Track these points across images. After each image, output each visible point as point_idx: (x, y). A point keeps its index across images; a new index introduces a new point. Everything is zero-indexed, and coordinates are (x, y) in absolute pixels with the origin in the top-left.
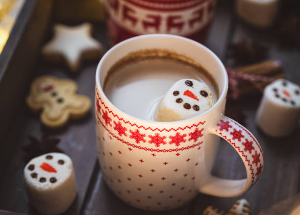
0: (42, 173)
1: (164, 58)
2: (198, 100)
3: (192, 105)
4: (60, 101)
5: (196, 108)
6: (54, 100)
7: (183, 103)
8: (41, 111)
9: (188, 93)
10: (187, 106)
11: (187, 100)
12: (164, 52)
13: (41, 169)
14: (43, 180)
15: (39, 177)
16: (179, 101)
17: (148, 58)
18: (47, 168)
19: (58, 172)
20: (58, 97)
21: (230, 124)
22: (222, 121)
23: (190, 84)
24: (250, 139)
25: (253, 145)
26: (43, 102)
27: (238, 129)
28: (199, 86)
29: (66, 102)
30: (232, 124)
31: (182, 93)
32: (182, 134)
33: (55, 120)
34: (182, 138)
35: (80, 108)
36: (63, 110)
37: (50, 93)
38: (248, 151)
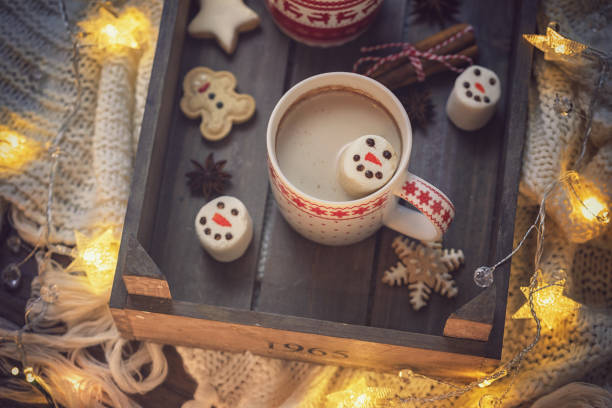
0: (216, 228)
2: (380, 164)
3: (374, 173)
4: (220, 105)
5: (379, 175)
6: (212, 104)
7: (364, 171)
8: (199, 120)
9: (370, 157)
10: (369, 175)
11: (370, 166)
13: (213, 222)
14: (218, 237)
15: (213, 233)
16: (360, 168)
18: (221, 221)
19: (233, 226)
20: (217, 100)
21: (416, 186)
22: (407, 183)
23: (371, 143)
24: (438, 199)
25: (442, 205)
26: (200, 108)
27: (425, 190)
28: (382, 144)
29: (227, 107)
30: (418, 185)
31: (363, 157)
32: (365, 207)
33: (217, 133)
34: (366, 209)
35: (244, 113)
36: (225, 118)
37: (206, 94)
38: (437, 214)
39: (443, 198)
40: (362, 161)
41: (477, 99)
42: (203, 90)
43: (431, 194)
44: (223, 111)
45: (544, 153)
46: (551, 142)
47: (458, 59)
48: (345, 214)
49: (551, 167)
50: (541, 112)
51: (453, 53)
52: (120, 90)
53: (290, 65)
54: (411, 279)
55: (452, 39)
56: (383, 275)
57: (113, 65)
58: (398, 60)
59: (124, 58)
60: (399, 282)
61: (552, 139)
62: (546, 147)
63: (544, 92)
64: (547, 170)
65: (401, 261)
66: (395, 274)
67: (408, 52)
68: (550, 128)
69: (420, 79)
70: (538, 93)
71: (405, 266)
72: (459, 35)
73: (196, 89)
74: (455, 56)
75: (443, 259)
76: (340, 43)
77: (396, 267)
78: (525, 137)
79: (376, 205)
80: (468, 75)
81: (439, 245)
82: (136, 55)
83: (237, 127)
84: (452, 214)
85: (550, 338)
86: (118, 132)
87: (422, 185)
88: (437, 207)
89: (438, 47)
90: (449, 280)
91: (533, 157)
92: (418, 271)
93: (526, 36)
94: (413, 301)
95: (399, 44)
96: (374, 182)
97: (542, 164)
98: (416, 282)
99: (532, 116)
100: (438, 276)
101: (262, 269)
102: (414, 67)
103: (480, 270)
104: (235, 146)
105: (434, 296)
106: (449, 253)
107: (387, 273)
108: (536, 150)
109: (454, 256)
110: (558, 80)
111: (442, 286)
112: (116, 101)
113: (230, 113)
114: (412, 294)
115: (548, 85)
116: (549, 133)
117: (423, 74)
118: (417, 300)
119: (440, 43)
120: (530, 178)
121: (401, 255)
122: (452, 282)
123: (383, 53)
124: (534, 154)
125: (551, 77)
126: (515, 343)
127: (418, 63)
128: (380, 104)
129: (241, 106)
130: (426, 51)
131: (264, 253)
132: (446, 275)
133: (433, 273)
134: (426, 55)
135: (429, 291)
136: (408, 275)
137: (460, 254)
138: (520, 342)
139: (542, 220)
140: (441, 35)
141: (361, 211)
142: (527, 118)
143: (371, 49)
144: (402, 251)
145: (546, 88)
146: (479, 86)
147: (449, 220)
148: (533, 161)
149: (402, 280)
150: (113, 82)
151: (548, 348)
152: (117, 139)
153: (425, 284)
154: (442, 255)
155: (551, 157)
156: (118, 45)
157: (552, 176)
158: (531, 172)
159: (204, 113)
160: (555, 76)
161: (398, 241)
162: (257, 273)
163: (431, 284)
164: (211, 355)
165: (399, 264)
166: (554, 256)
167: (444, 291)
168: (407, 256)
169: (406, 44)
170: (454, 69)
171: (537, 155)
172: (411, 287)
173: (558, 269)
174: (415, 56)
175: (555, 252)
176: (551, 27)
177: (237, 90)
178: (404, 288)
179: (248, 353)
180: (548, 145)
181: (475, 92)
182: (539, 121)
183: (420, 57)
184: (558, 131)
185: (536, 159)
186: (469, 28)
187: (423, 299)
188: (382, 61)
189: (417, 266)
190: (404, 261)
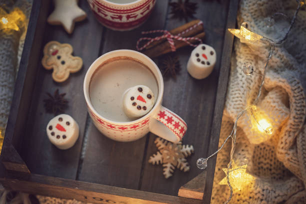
0: (57, 132)
2: (146, 102)
3: (142, 107)
4: (63, 63)
5: (145, 108)
6: (59, 62)
7: (136, 106)
8: (52, 71)
9: (140, 98)
10: (139, 108)
11: (139, 103)
13: (56, 129)
14: (58, 137)
16: (134, 104)
18: (60, 128)
19: (67, 131)
20: (62, 60)
21: (165, 113)
22: (161, 112)
23: (140, 90)
24: (177, 121)
25: (180, 124)
26: (52, 64)
27: (170, 116)
28: (147, 90)
29: (67, 64)
30: (166, 113)
31: (136, 98)
32: (137, 125)
33: (61, 78)
34: (137, 126)
35: (77, 67)
36: (66, 70)
37: (56, 57)
38: (176, 129)
39: (181, 120)
40: (136, 100)
41: (203, 63)
42: (54, 54)
43: (174, 118)
44: (65, 66)
45: (237, 95)
46: (242, 89)
47: (194, 40)
48: (126, 128)
49: (241, 103)
50: (237, 72)
51: (191, 36)
52: (9, 53)
53: (103, 40)
54: (164, 162)
55: (191, 29)
56: (149, 159)
57: (6, 39)
58: (161, 39)
59: (11, 36)
60: (158, 163)
61: (242, 87)
62: (239, 92)
63: (239, 60)
64: (239, 104)
65: (159, 151)
66: (156, 158)
67: (166, 36)
68: (241, 81)
69: (173, 50)
70: (236, 61)
71: (161, 154)
72: (195, 26)
73: (51, 53)
74: (192, 38)
75: (182, 151)
76: (130, 29)
77: (156, 154)
78: (228, 85)
79: (143, 124)
80: (198, 49)
81: (181, 143)
82: (18, 34)
83: (73, 75)
84: (185, 128)
85: (239, 195)
86: (6, 77)
87: (169, 113)
88: (177, 125)
89: (183, 33)
90: (185, 162)
91: (232, 97)
92: (168, 157)
93: (229, 30)
94: (165, 173)
95: (162, 31)
96: (142, 112)
97: (236, 101)
98: (167, 163)
99: (232, 73)
100: (179, 160)
101: (84, 153)
102: (170, 44)
103: (200, 160)
104: (71, 85)
105: (176, 171)
106: (186, 147)
107: (151, 157)
108: (234, 93)
109: (188, 149)
110: (248, 54)
111: (181, 166)
112: (6, 60)
113: (69, 67)
114: (165, 169)
115: (242, 56)
116: (241, 84)
117: (175, 48)
118: (167, 173)
119: (185, 30)
120: (229, 109)
121: (159, 148)
122: (186, 163)
123: (153, 36)
124: (232, 95)
125: (243, 52)
126: (221, 197)
127: (171, 41)
128: (147, 67)
129: (75, 63)
130: (177, 35)
131: (85, 144)
132: (183, 160)
133: (176, 158)
134: (176, 37)
135: (174, 168)
136: (163, 159)
137: (192, 147)
138: (223, 196)
139: (235, 132)
140: (185, 26)
141: (135, 127)
142: (229, 75)
143: (147, 33)
144: (160, 146)
145: (241, 58)
146: (204, 56)
147: (184, 132)
148: (231, 99)
149: (159, 161)
150: (5, 49)
151: (238, 200)
152: (5, 81)
153: (172, 164)
154: (182, 149)
155: (241, 97)
156: (8, 29)
157: (242, 108)
158: (231, 105)
159: (54, 66)
160: (246, 51)
161: (158, 140)
162: (81, 155)
163: (175, 164)
164: (55, 200)
165: (158, 153)
166: (243, 150)
167: (182, 168)
168: (162, 148)
169: (166, 31)
170: (192, 45)
171: (234, 96)
172: (164, 165)
173: (244, 157)
174: (170, 38)
175: (243, 148)
176: (243, 26)
177: (73, 54)
178: (160, 166)
179: (74, 200)
180: (240, 90)
181: (202, 59)
182: (236, 77)
183: (173, 38)
184: (246, 82)
185: (233, 98)
186: (201, 22)
187: (171, 172)
188: (152, 40)
189: (167, 154)
190: (161, 151)
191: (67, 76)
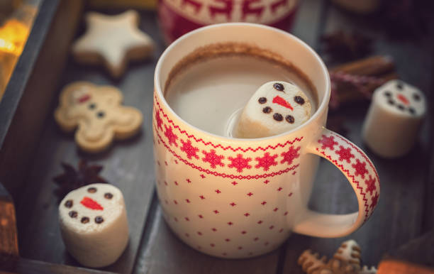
0: (83, 211)
1: (242, 54)
2: (292, 109)
3: (284, 116)
4: (101, 115)
5: (291, 120)
6: (93, 113)
7: (272, 114)
10: (278, 118)
11: (277, 109)
12: (243, 46)
13: (81, 205)
14: (85, 220)
15: (80, 216)
16: (267, 110)
17: (221, 55)
18: (90, 204)
19: (105, 209)
20: (98, 110)
21: (335, 141)
22: (324, 136)
23: (279, 87)
24: (361, 159)
25: (366, 168)
26: (77, 118)
27: (346, 146)
28: (293, 90)
29: (109, 118)
30: (337, 140)
31: (270, 100)
32: (272, 154)
33: (95, 141)
35: (128, 124)
36: (106, 127)
37: (86, 105)
38: (360, 177)
39: (368, 161)
40: (269, 104)
41: (401, 107)
42: (84, 99)
44: (104, 121)
48: (246, 164)
73: (76, 100)
75: (360, 272)
79: (285, 157)
87: (342, 141)
88: (360, 169)
96: (285, 126)
106: (369, 269)
113: (112, 123)
121: (310, 269)
129: (125, 118)
146: (402, 98)
159: (81, 122)
168: (316, 269)
177: (122, 103)
181: (398, 101)
191: (107, 139)
